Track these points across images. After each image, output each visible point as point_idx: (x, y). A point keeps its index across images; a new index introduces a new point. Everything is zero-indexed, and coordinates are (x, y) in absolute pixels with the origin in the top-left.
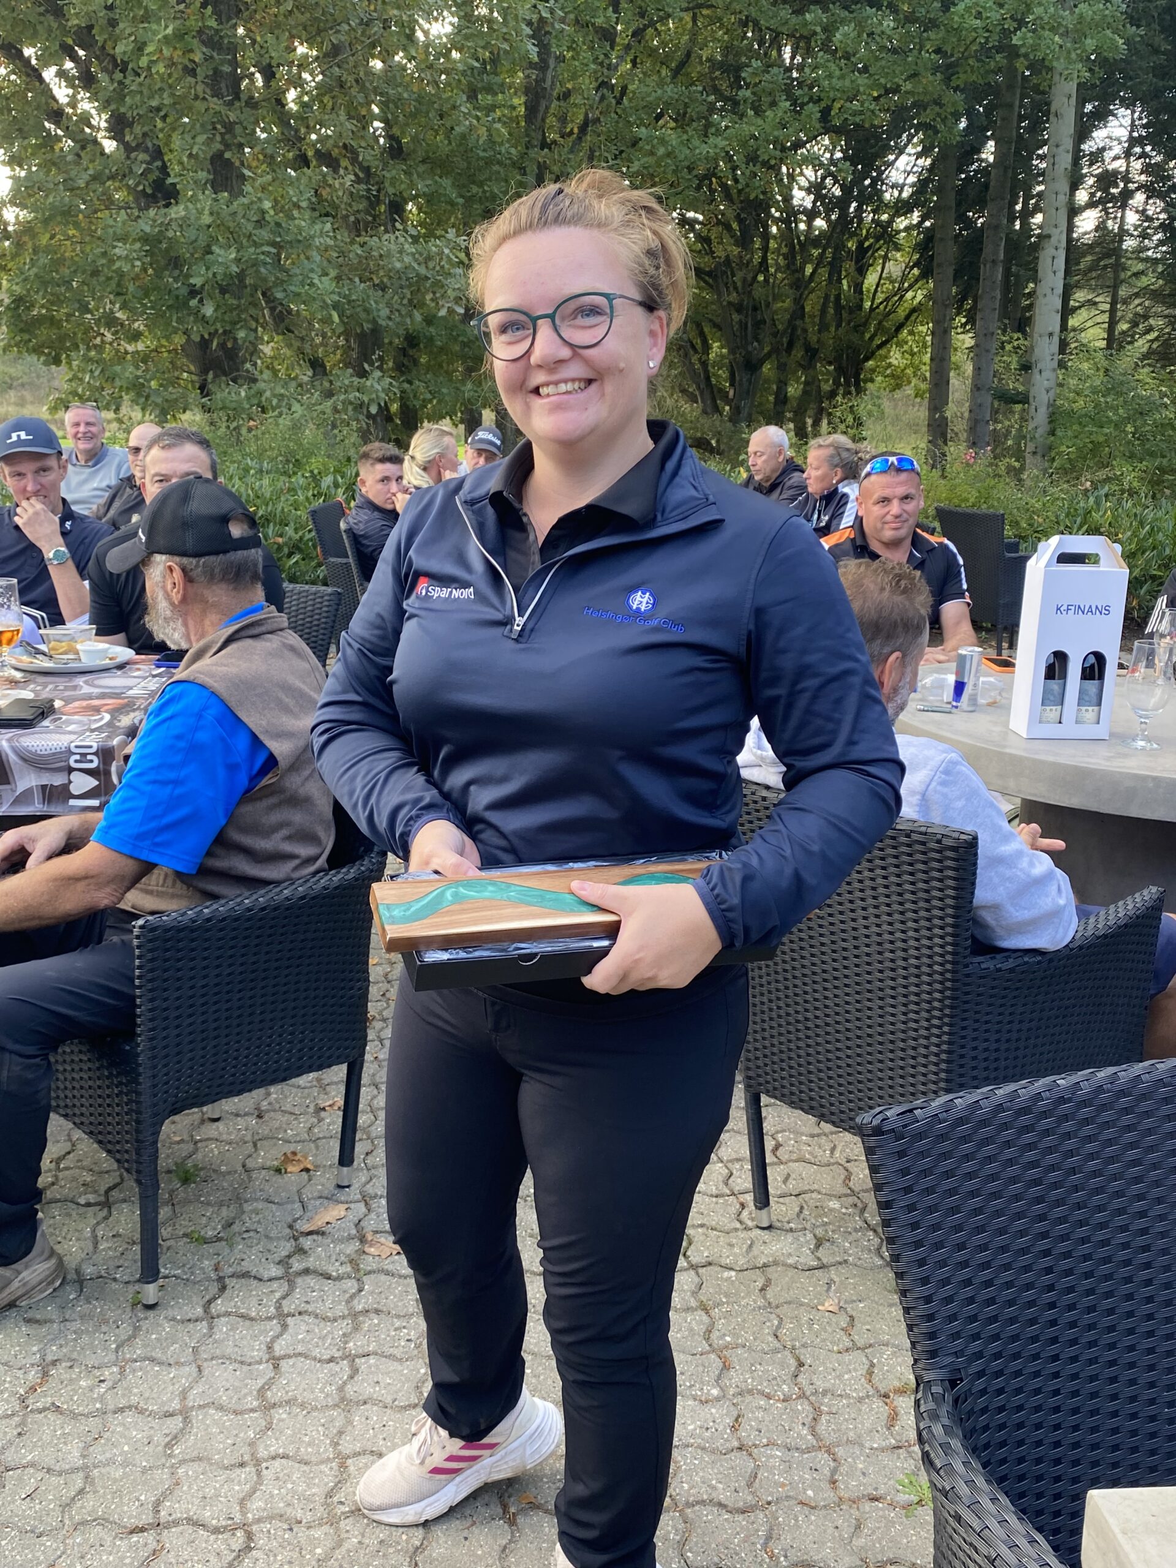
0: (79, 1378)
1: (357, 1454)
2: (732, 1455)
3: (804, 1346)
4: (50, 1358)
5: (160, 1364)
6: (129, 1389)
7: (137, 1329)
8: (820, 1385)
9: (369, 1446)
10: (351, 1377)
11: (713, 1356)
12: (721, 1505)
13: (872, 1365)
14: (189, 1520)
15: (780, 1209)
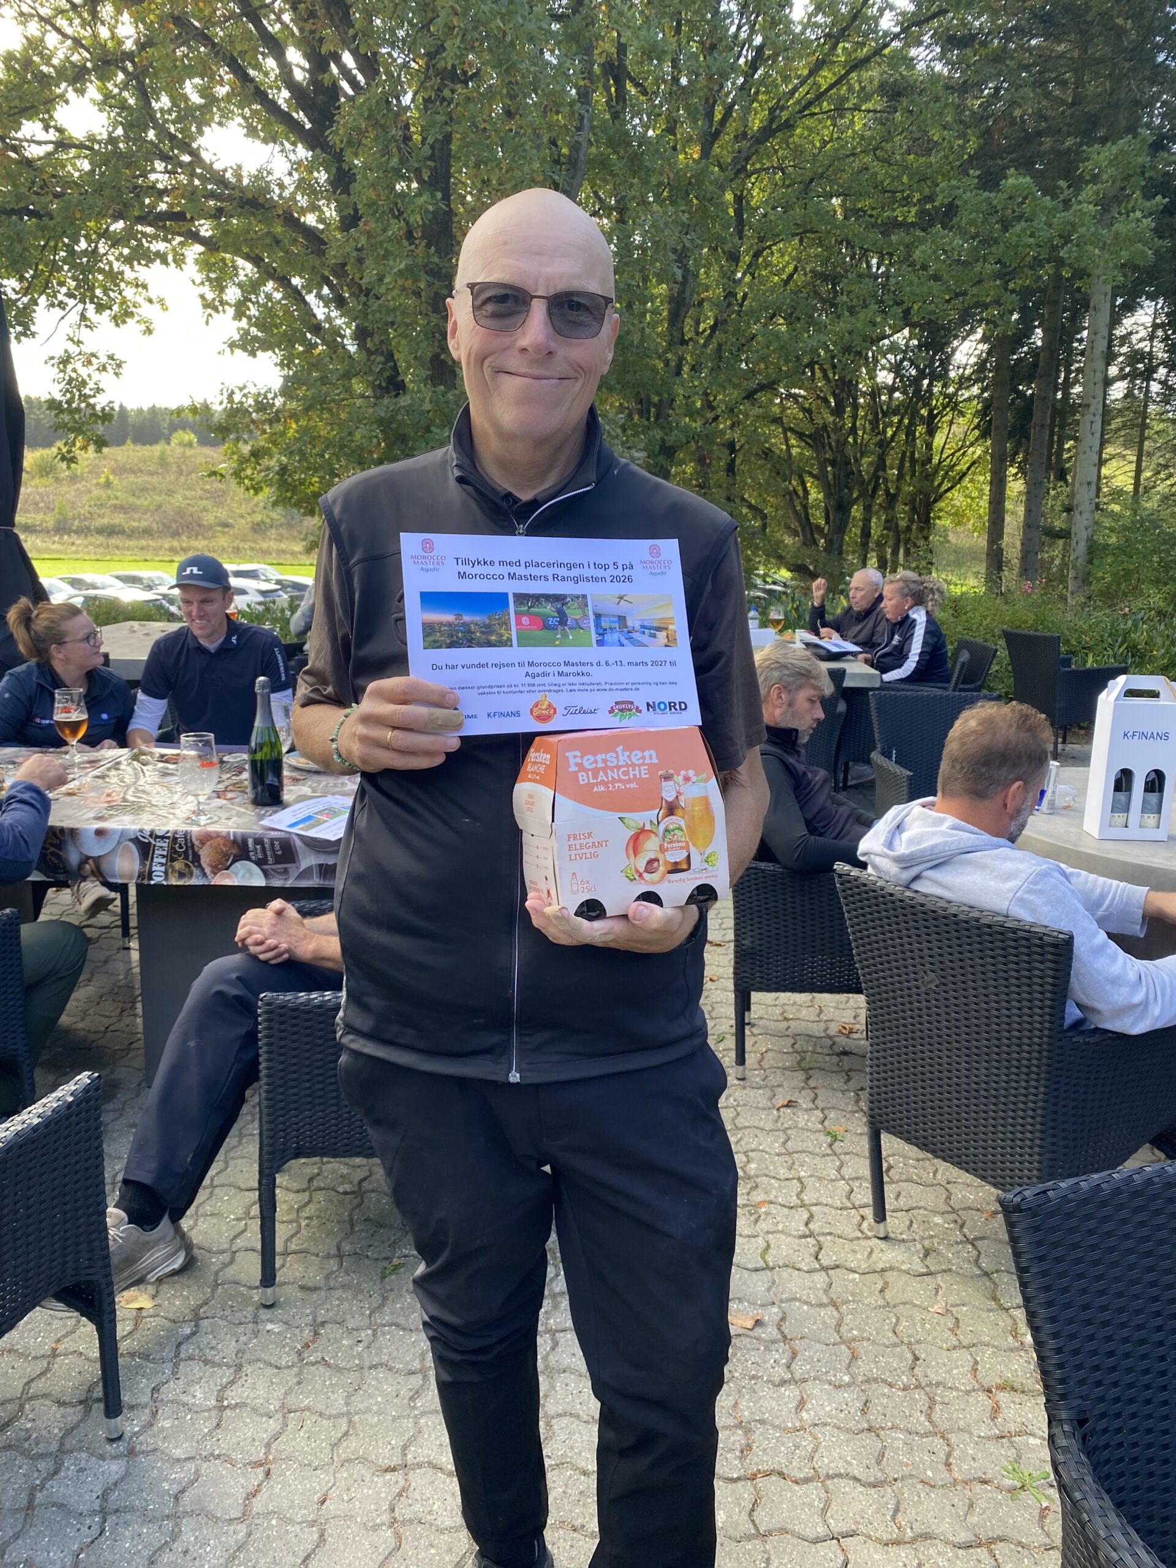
0: (342, 1338)
1: (559, 1415)
2: (864, 1435)
3: (919, 1342)
4: (319, 1320)
5: (404, 1329)
6: (380, 1349)
7: (385, 1299)
8: (934, 1378)
9: (569, 1409)
10: (553, 1349)
11: (843, 1347)
12: (856, 1479)
13: (976, 1363)
14: (430, 1463)
15: (895, 1223)
